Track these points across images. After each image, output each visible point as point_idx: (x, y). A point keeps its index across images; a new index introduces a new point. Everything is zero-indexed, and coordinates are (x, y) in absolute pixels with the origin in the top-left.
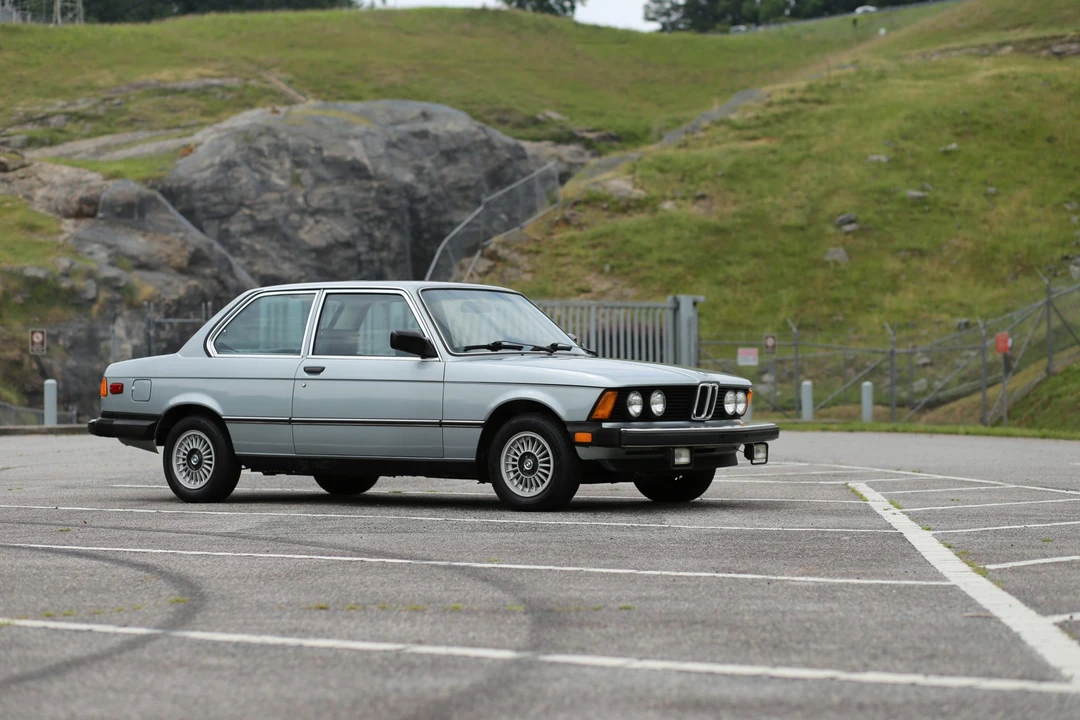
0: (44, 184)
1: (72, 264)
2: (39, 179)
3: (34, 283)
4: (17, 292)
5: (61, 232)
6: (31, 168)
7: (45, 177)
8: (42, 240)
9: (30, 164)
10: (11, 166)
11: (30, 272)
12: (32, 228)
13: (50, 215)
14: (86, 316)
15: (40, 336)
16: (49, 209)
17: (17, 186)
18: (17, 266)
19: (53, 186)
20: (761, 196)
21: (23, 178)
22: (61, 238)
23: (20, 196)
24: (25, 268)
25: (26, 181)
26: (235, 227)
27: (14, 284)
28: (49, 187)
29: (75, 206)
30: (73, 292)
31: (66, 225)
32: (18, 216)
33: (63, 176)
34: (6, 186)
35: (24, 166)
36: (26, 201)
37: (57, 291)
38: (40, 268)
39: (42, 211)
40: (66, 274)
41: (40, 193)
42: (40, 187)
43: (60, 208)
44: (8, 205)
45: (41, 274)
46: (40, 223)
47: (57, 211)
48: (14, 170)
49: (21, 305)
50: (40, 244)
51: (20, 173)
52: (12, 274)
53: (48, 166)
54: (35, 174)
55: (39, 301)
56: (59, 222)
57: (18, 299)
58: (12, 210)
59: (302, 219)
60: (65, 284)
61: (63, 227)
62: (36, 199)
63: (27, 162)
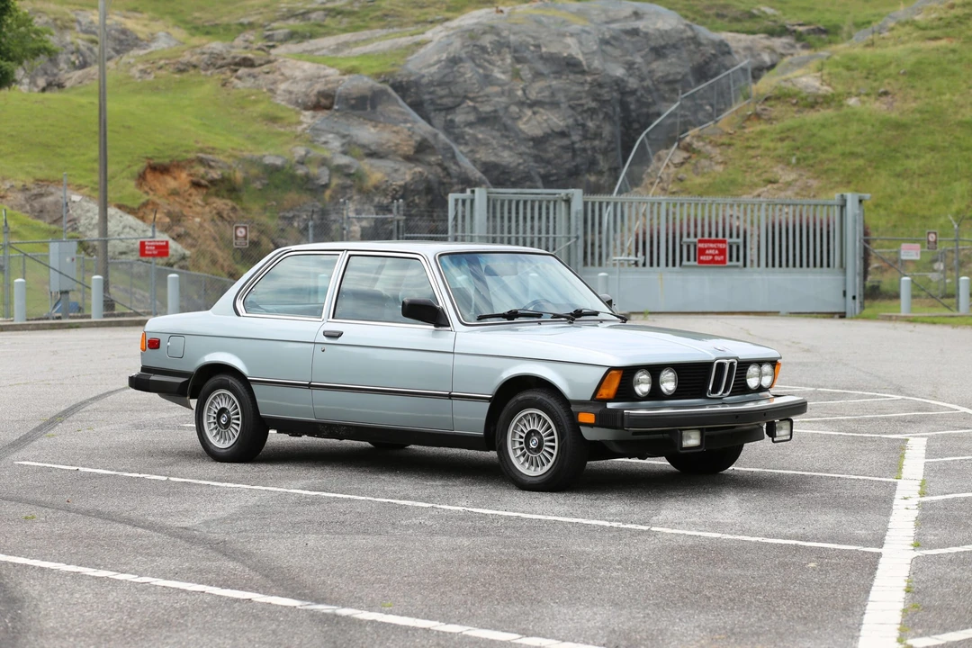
0: (287, 79)
1: (308, 152)
2: (282, 74)
3: (273, 170)
4: (257, 178)
5: (300, 123)
6: (275, 64)
7: (288, 72)
8: (282, 130)
9: (275, 60)
10: (258, 62)
11: (269, 160)
12: (273, 119)
13: (291, 107)
14: (319, 201)
15: (243, 230)
16: (290, 102)
17: (261, 81)
18: (257, 154)
19: (294, 80)
20: (940, 94)
21: (268, 73)
22: (300, 129)
23: (265, 90)
24: (264, 156)
25: (270, 76)
26: (459, 117)
27: (254, 171)
28: (291, 81)
29: (313, 99)
30: (308, 179)
31: (305, 116)
32: (261, 108)
33: (304, 71)
34: (253, 80)
35: (269, 62)
36: (270, 94)
37: (293, 177)
38: (278, 156)
39: (283, 103)
40: (302, 163)
41: (283, 86)
42: (283, 81)
43: (300, 101)
44: (253, 97)
45: (279, 162)
46: (281, 115)
47: (297, 104)
48: (261, 65)
49: (260, 190)
50: (280, 134)
51: (266, 68)
52: (253, 162)
53: (290, 62)
54: (279, 69)
55: (277, 187)
56: (298, 113)
57: (258, 185)
58: (256, 102)
59: (520, 110)
60: (301, 171)
61: (302, 118)
62: (278, 92)
63: (272, 58)
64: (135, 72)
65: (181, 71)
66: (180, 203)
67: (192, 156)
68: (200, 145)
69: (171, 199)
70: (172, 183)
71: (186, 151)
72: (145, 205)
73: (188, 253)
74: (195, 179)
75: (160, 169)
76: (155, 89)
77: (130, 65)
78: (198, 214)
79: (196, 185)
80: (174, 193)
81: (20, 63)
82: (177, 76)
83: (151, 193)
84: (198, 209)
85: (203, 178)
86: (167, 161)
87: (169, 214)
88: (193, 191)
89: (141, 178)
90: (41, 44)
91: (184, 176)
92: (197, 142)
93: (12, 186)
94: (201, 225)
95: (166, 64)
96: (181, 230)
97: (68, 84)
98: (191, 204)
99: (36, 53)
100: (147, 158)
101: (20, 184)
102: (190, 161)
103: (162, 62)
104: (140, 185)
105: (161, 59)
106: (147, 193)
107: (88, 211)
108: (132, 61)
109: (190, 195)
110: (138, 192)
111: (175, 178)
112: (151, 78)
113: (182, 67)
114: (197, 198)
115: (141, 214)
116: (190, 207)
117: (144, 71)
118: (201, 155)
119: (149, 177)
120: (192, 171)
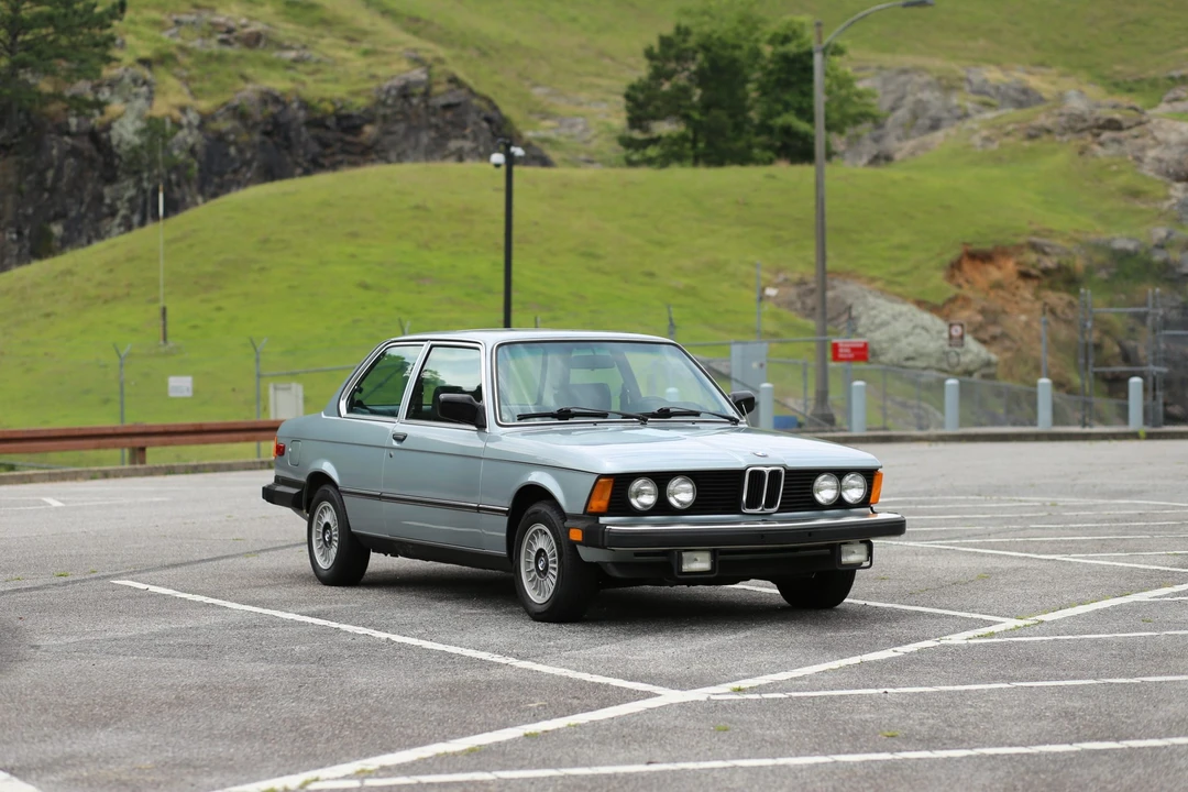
0: (1158, 143)
1: (1170, 234)
2: (1154, 138)
3: (1122, 256)
4: (1103, 266)
5: (1168, 197)
6: (1149, 126)
7: (1160, 135)
8: (1143, 207)
9: (1149, 121)
10: (1126, 124)
11: (1119, 244)
12: (1135, 194)
13: (1159, 178)
14: (1180, 293)
15: (959, 328)
16: (1158, 172)
17: (1127, 148)
18: (1105, 237)
19: (1167, 145)
21: (1136, 137)
22: (1166, 204)
23: (1130, 158)
24: (1114, 239)
25: (1139, 141)
27: (1100, 258)
28: (1163, 146)
30: (1167, 267)
31: (1176, 189)
32: (1122, 180)
33: (1181, 133)
34: (1116, 146)
35: (1140, 123)
36: (1136, 163)
37: (1148, 265)
38: (1130, 239)
39: (1151, 174)
40: (1160, 246)
41: (1151, 153)
42: (1153, 147)
43: (1171, 171)
44: (1114, 168)
45: (1131, 246)
46: (1146, 188)
47: (1167, 174)
48: (1129, 128)
49: (1106, 281)
50: (1141, 212)
51: (1135, 131)
52: (1098, 247)
53: (1167, 123)
54: (1152, 132)
55: (1127, 277)
56: (1168, 186)
57: (1103, 275)
58: (1119, 172)
60: (1158, 257)
61: (1172, 192)
62: (1146, 160)
63: (1144, 118)
64: (976, 140)
65: (1031, 137)
66: (1003, 298)
67: (1021, 240)
68: (1034, 227)
69: (992, 294)
70: (994, 273)
71: (1016, 235)
72: (953, 300)
73: (994, 358)
74: (1023, 268)
75: (982, 257)
76: (997, 160)
77: (973, 131)
78: (1024, 311)
79: (1025, 275)
80: (998, 285)
81: (841, 132)
82: (1027, 144)
83: (966, 286)
84: (1027, 305)
85: (1034, 266)
86: (988, 247)
87: (983, 311)
88: (1021, 283)
89: (955, 267)
90: (863, 109)
91: (1010, 266)
92: (1030, 223)
93: (786, 280)
94: (1028, 325)
95: (1016, 130)
96: (996, 330)
97: (898, 156)
98: (1018, 298)
99: (859, 118)
100: (965, 244)
101: (795, 277)
102: (1019, 248)
103: (1010, 127)
104: (951, 277)
105: (1009, 123)
106: (960, 286)
107: (873, 308)
108: (976, 126)
109: (1017, 288)
110: (946, 284)
111: (999, 268)
112: (994, 147)
113: (1033, 132)
114: (1026, 291)
115: (946, 311)
116: (1017, 303)
117: (987, 139)
118: (1035, 239)
119: (967, 266)
120: (1021, 259)
